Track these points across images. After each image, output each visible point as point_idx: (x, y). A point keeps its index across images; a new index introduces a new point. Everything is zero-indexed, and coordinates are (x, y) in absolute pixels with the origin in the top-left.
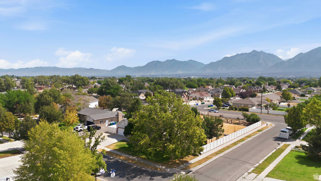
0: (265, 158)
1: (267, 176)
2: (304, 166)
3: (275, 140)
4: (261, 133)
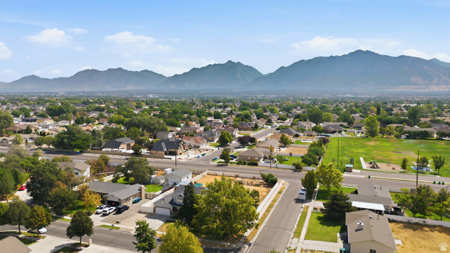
0: (297, 223)
1: (305, 239)
2: (326, 226)
3: (297, 202)
4: (282, 195)
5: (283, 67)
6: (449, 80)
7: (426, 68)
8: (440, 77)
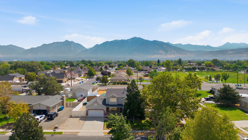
5: (97, 44)
6: (175, 52)
7: (165, 46)
8: (171, 51)
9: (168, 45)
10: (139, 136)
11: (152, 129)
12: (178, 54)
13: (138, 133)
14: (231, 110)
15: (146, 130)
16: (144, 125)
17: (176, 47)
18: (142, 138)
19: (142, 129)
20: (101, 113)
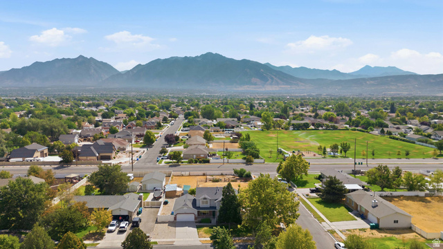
0: (307, 209)
1: (331, 222)
2: (332, 208)
6: (279, 81)
7: (262, 70)
8: (272, 78)
9: (267, 67)
10: (237, 244)
11: (249, 235)
12: (283, 84)
13: (235, 240)
14: (335, 208)
15: (243, 236)
16: (240, 231)
17: (281, 72)
18: (240, 245)
19: (239, 236)
20: (191, 218)
